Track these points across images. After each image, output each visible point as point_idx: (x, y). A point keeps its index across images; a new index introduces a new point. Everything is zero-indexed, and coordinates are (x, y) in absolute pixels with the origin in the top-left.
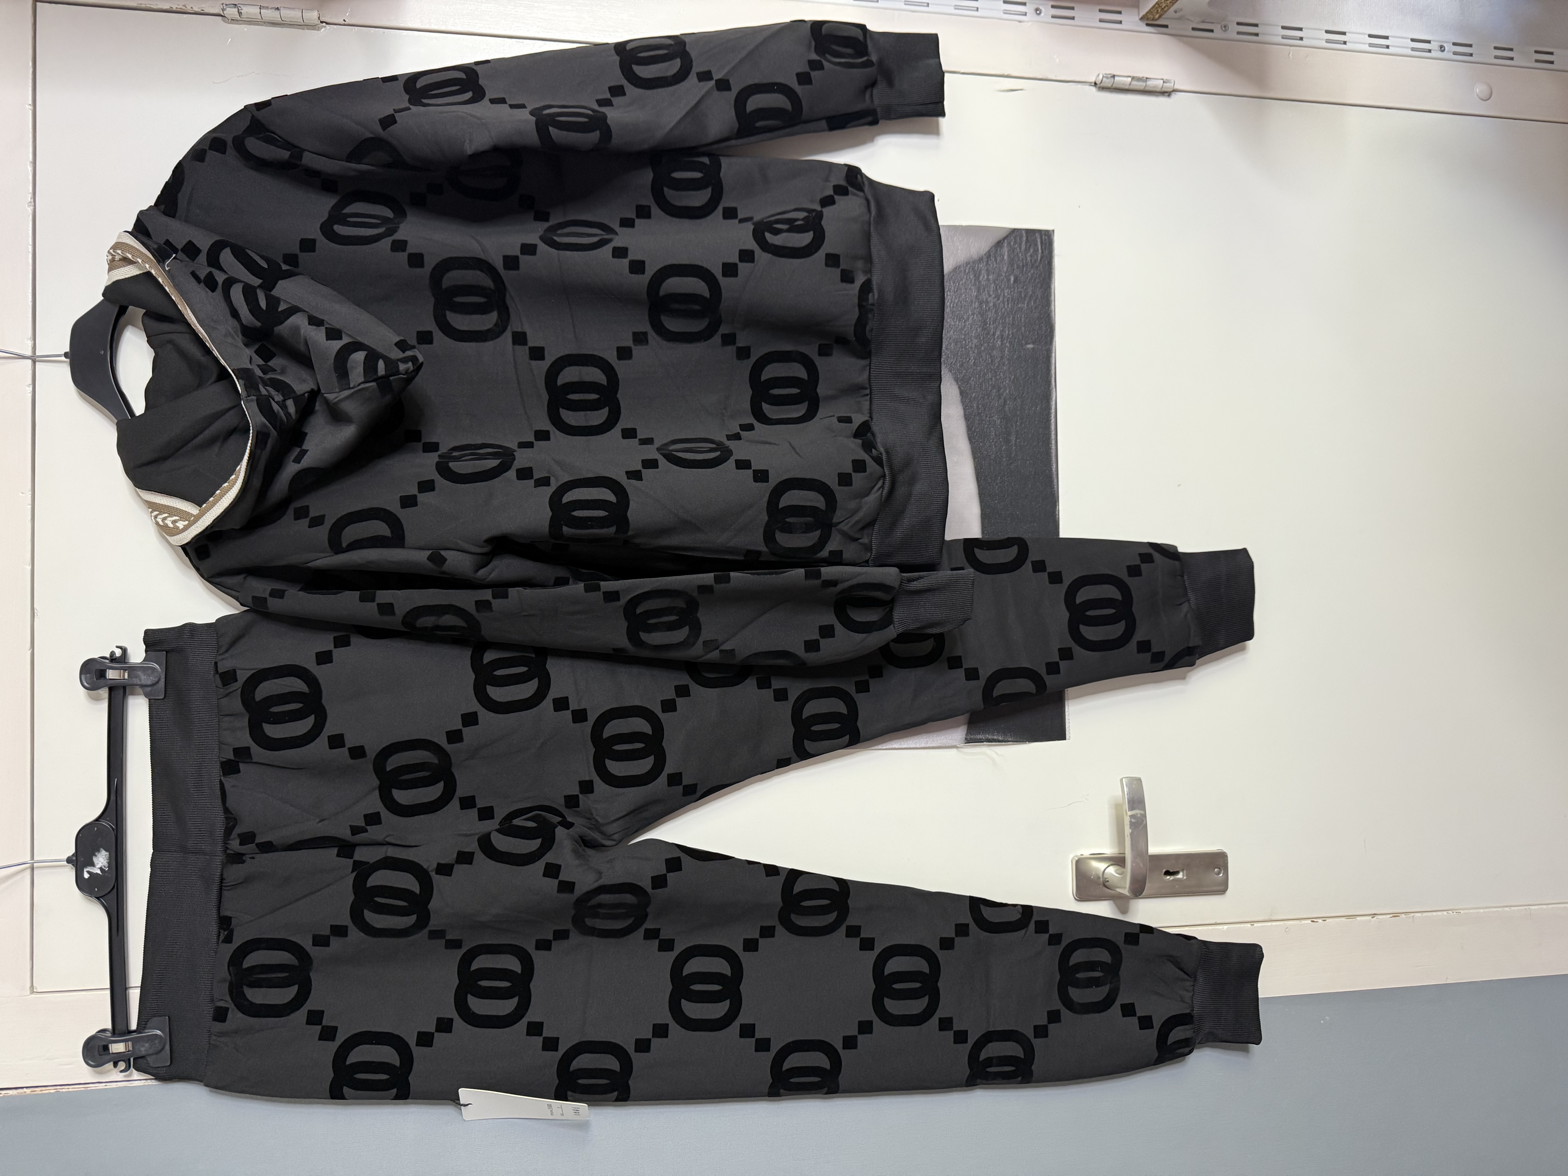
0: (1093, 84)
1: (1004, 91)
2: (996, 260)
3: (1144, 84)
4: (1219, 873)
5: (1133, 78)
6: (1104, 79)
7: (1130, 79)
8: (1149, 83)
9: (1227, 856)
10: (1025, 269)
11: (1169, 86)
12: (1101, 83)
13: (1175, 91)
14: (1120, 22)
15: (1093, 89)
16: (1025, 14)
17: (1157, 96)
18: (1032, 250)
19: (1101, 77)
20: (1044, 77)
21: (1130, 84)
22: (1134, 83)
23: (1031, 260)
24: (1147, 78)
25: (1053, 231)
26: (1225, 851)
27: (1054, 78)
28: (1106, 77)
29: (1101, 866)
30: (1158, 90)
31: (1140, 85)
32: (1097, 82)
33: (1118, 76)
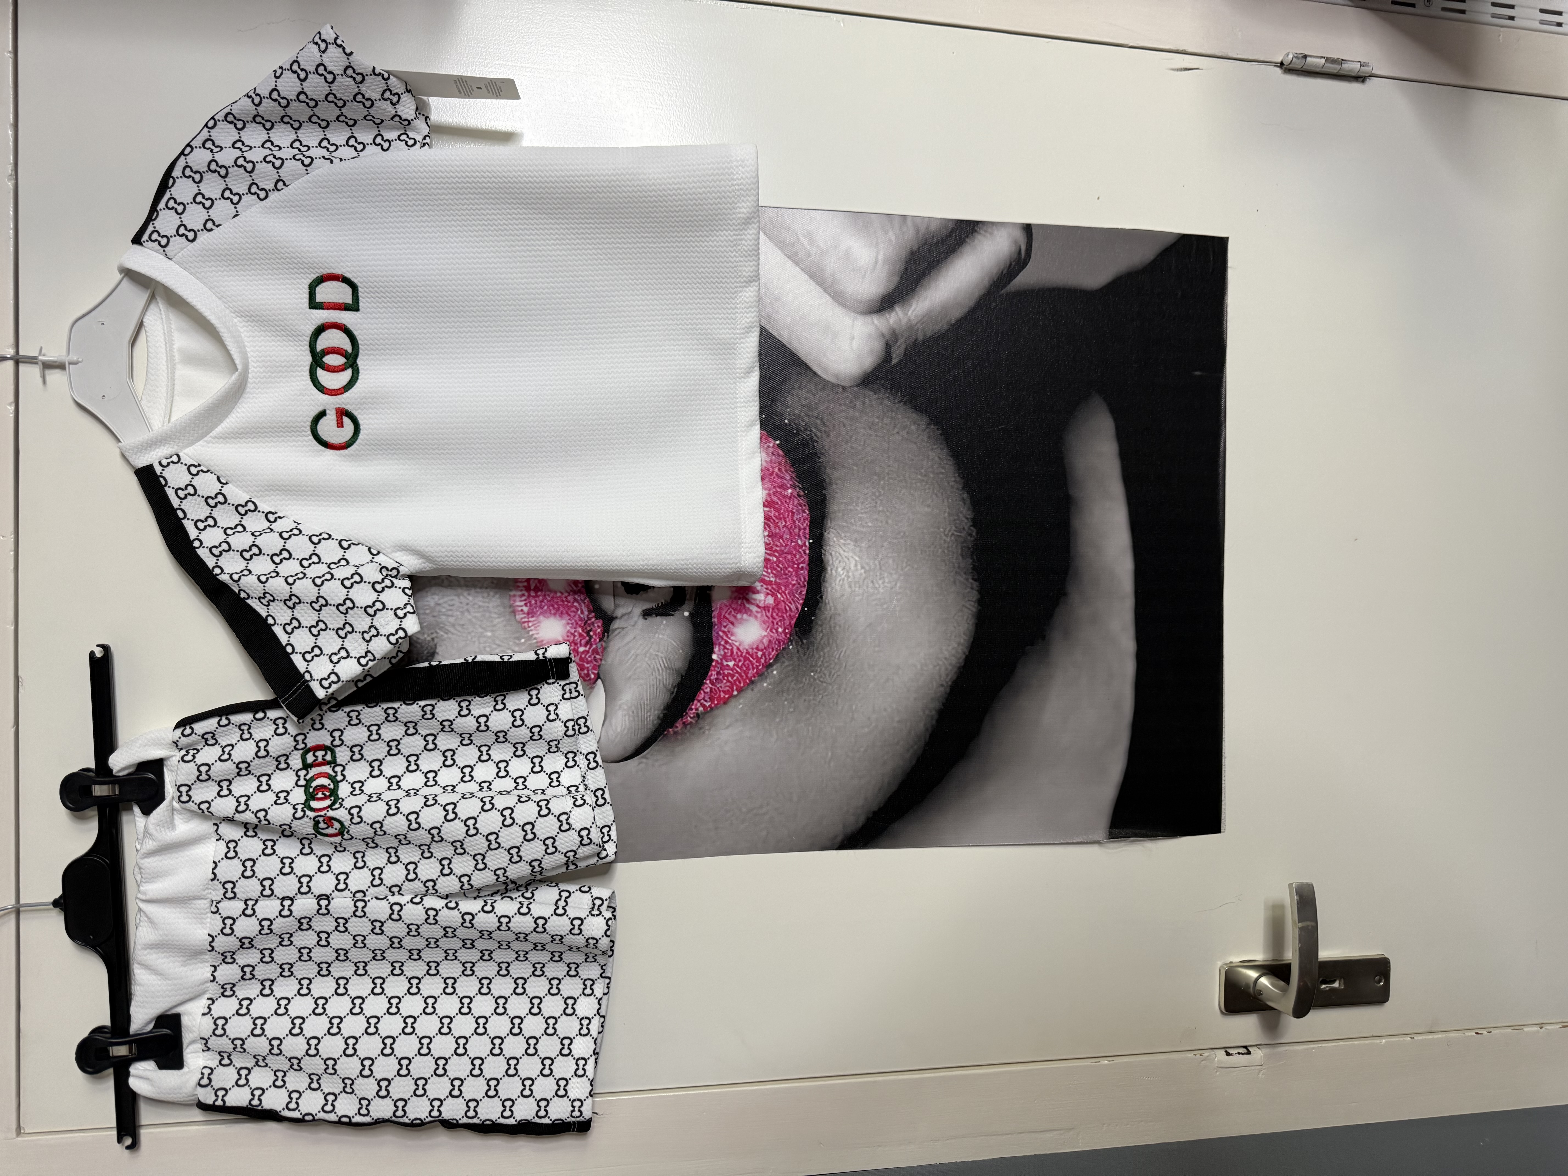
1: (1177, 70)
3: (1338, 67)
4: (1380, 981)
5: (1327, 59)
7: (1323, 61)
8: (1345, 66)
10: (1194, 282)
13: (1372, 76)
15: (1278, 70)
17: (1349, 81)
19: (1291, 56)
20: (1224, 55)
21: (1323, 67)
22: (1329, 65)
24: (1342, 60)
26: (1386, 956)
27: (1235, 56)
28: (1297, 58)
29: (1253, 974)
30: (1353, 74)
31: (1333, 68)
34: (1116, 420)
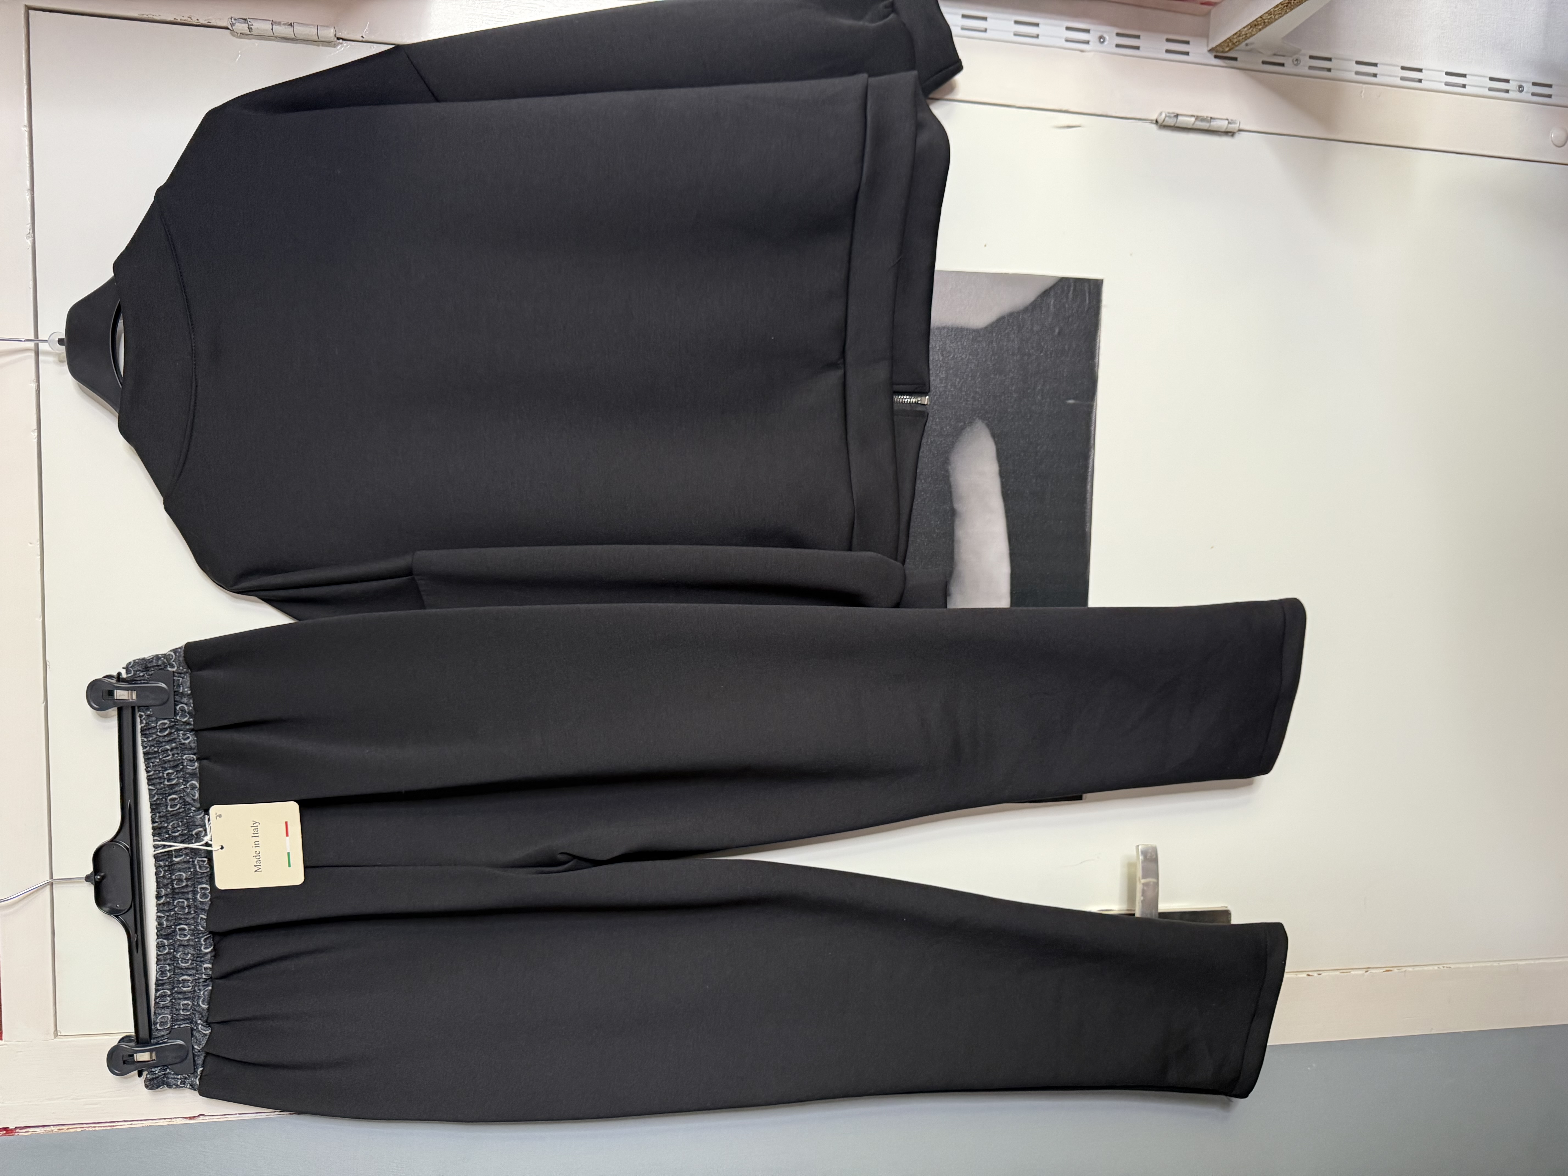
0: (1154, 122)
1: (1061, 127)
2: (1041, 310)
3: (1209, 124)
5: (1198, 118)
6: (1167, 119)
7: (1193, 119)
8: (1213, 122)
9: (1231, 914)
10: (1070, 320)
11: (1233, 127)
12: (1163, 121)
13: (1240, 130)
14: (1187, 53)
15: (1154, 127)
16: (1088, 42)
17: (1220, 135)
18: (1079, 301)
19: (1163, 116)
20: (1104, 113)
21: (1193, 124)
22: (1197, 122)
23: (1077, 311)
24: (1211, 118)
25: (1102, 281)
26: (1230, 908)
27: (1114, 114)
28: (1170, 117)
30: (1222, 130)
31: (1204, 125)
32: (1158, 120)
33: (1182, 115)
34: (996, 443)
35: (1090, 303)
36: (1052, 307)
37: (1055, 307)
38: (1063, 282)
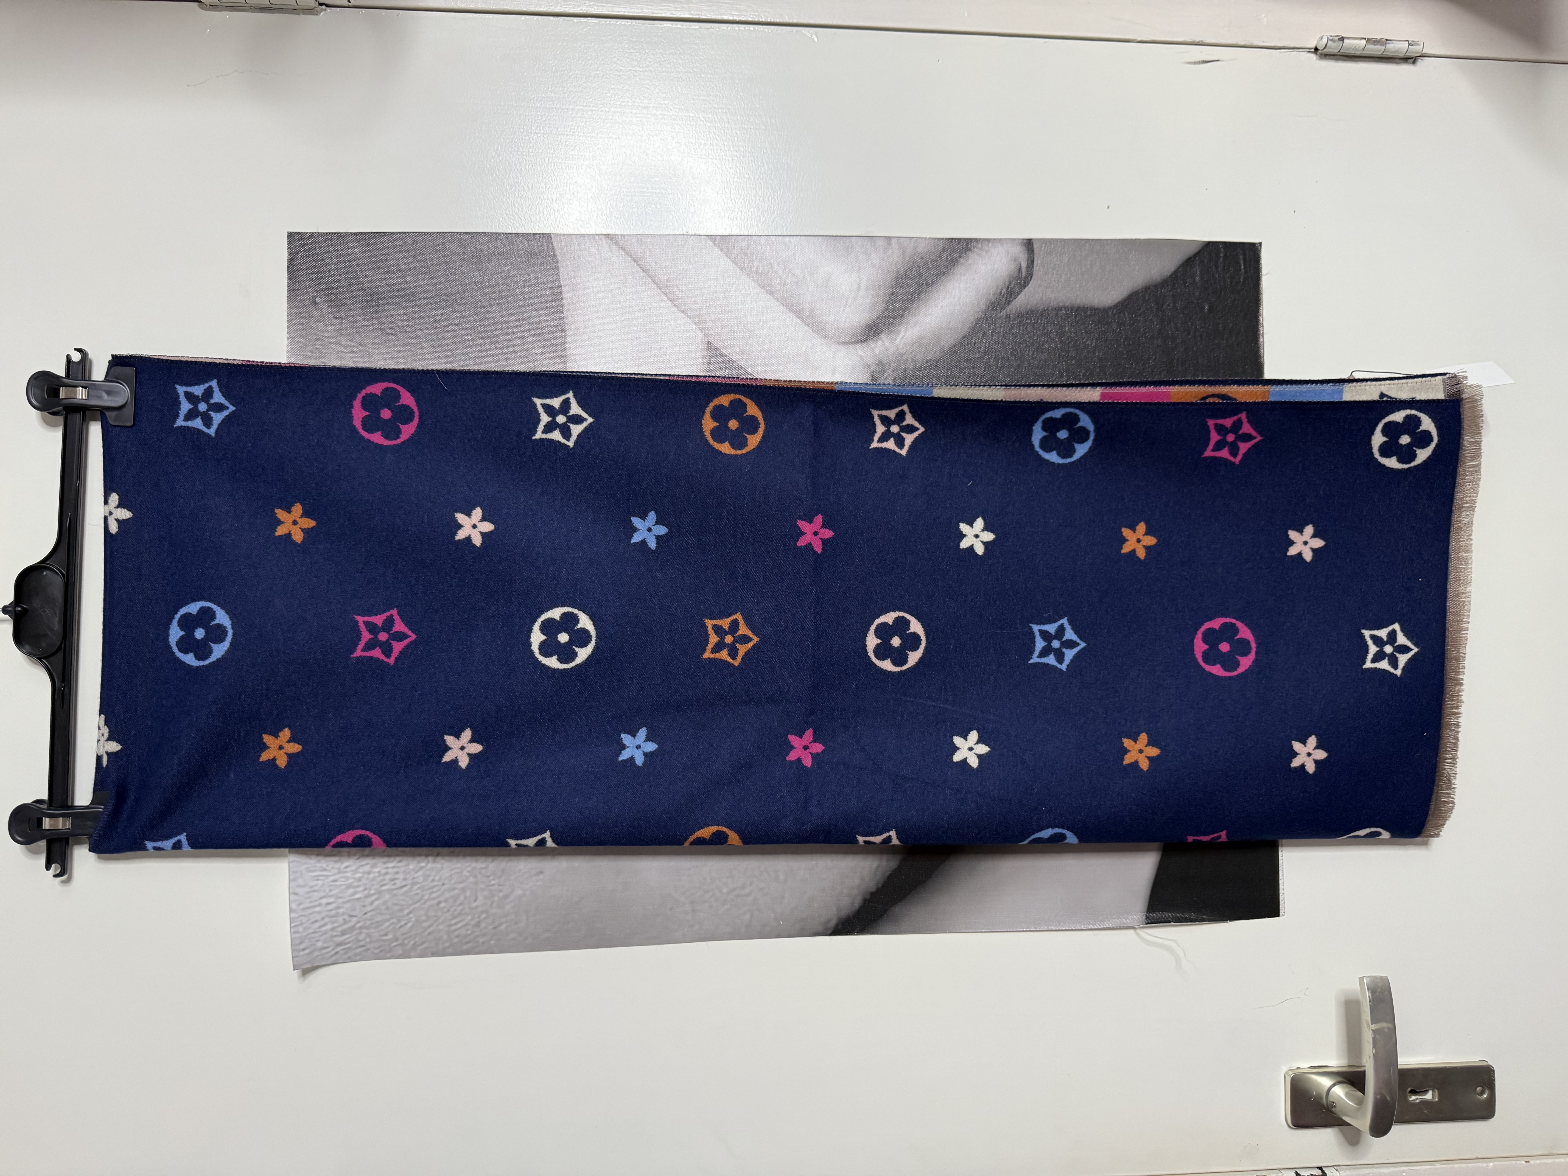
0: (1313, 50)
1: (1195, 63)
2: (1185, 283)
3: (1382, 48)
4: (1482, 1093)
5: (1368, 40)
6: (1329, 42)
7: (1364, 42)
8: (1390, 46)
9: (1493, 1071)
10: (1223, 293)
11: (1416, 49)
12: (1325, 48)
13: (1423, 56)
15: (1313, 56)
17: (1398, 63)
18: (1232, 270)
19: (1325, 40)
20: (1247, 43)
21: (1364, 49)
22: (1371, 47)
23: (1231, 282)
24: (1387, 40)
25: (1260, 243)
26: (1490, 1063)
27: (1260, 44)
28: (1333, 40)
29: (1325, 1082)
30: (1401, 55)
31: (1377, 50)
32: (1319, 48)
33: (1348, 38)
35: (1246, 272)
36: (1197, 278)
37: (1202, 278)
38: (1210, 247)
